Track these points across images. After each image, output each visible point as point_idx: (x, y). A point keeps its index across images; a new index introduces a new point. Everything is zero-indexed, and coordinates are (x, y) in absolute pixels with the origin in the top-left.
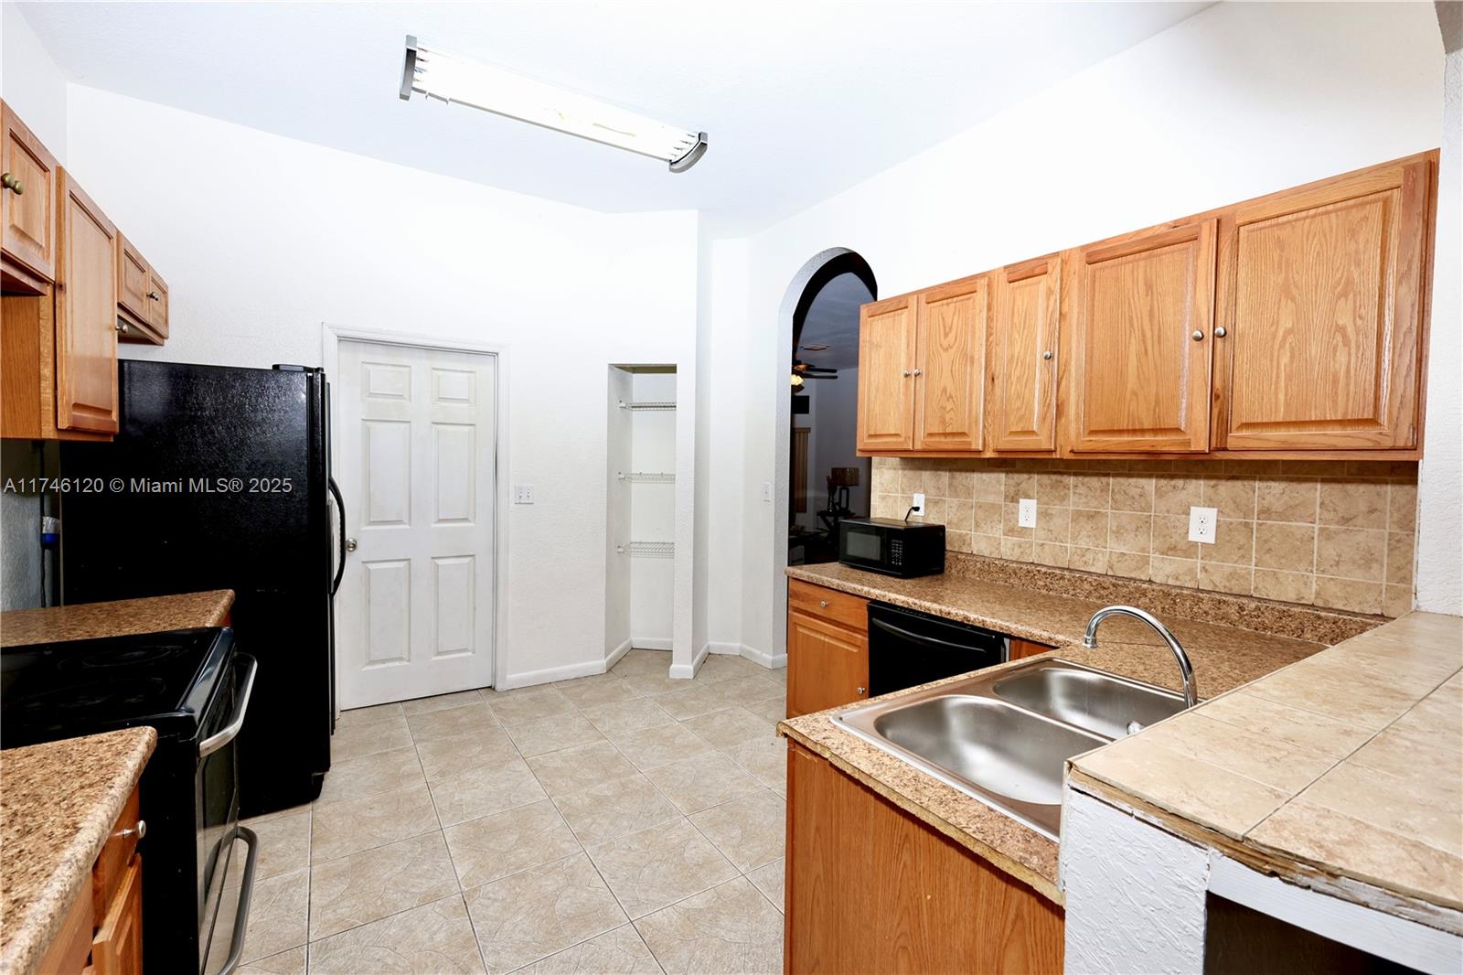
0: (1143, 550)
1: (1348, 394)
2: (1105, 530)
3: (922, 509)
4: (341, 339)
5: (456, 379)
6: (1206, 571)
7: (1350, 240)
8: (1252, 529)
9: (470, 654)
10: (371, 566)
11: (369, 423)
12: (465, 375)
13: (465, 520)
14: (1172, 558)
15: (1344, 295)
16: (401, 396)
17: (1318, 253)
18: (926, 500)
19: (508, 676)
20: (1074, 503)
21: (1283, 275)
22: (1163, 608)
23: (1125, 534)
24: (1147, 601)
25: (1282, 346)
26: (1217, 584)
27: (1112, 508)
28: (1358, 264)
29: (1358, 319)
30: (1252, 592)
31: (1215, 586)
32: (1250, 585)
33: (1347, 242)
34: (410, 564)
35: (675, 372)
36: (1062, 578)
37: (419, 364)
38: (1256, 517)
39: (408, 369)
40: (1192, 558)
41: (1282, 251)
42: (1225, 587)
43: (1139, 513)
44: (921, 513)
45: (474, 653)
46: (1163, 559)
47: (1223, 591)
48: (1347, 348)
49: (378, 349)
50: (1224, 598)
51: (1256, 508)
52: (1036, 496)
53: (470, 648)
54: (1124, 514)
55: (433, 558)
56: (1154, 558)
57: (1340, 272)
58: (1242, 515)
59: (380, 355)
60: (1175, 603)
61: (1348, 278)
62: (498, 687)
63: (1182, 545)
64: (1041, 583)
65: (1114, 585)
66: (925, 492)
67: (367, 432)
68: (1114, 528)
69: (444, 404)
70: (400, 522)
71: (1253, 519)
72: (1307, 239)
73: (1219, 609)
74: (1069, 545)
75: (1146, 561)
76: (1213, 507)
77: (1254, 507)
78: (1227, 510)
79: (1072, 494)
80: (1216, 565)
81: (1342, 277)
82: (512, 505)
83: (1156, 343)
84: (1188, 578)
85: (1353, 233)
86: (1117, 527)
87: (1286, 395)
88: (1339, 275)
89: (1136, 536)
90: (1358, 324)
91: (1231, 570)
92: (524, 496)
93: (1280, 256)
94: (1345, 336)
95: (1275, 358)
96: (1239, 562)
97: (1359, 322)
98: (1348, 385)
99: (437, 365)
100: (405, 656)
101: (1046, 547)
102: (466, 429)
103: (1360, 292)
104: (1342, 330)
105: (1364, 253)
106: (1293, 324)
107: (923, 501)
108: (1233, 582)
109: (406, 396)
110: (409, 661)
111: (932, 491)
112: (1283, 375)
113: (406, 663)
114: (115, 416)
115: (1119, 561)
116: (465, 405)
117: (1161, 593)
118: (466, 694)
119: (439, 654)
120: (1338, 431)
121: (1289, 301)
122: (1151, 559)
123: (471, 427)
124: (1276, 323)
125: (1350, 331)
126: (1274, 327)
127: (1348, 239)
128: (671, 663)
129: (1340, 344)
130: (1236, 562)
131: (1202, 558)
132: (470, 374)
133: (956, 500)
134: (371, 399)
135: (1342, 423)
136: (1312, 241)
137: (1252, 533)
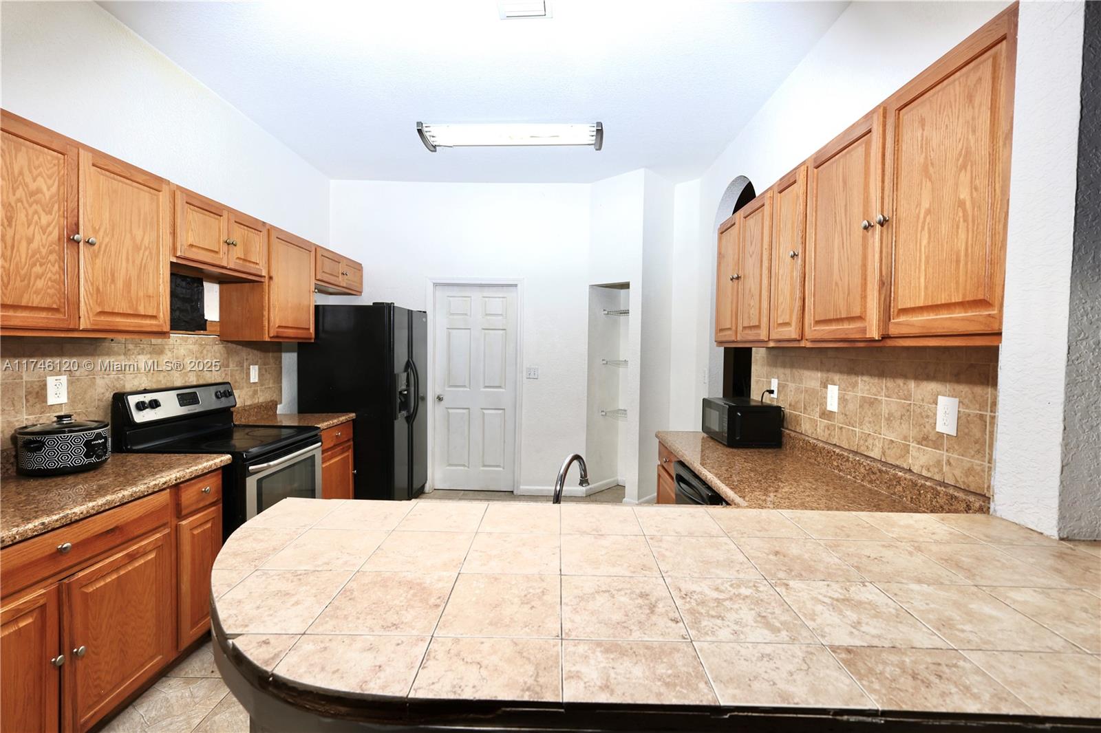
0: (905, 438)
1: (967, 272)
2: (880, 417)
3: (776, 392)
4: (436, 285)
5: (495, 303)
6: (950, 464)
7: (968, 107)
8: (986, 422)
9: (501, 469)
10: (450, 411)
11: (450, 330)
12: (501, 299)
13: (500, 387)
14: (925, 448)
15: (964, 167)
16: (466, 314)
17: (947, 126)
18: (779, 384)
19: (521, 487)
20: (862, 390)
21: (924, 154)
22: (912, 498)
23: (894, 421)
24: (901, 489)
25: (923, 228)
26: (959, 479)
27: (886, 396)
28: (974, 131)
29: (974, 190)
30: (985, 491)
31: (957, 481)
32: (984, 483)
33: (967, 108)
34: (469, 412)
35: (629, 288)
36: (848, 460)
37: (476, 295)
38: (989, 410)
39: (469, 299)
40: (940, 450)
41: (923, 130)
42: (964, 482)
43: (903, 401)
44: (775, 395)
45: (504, 468)
46: (919, 448)
47: (962, 487)
48: (966, 224)
49: (456, 288)
50: (956, 494)
51: (989, 399)
52: (838, 383)
53: (502, 465)
54: (893, 401)
55: (482, 409)
56: (913, 447)
57: (961, 142)
58: (977, 406)
59: (456, 292)
60: (920, 494)
61: (967, 148)
62: (515, 492)
63: (932, 437)
64: (835, 464)
65: (880, 471)
66: (778, 378)
67: (449, 335)
68: (886, 416)
69: (489, 317)
70: (464, 386)
71: (987, 411)
72: (940, 113)
73: (951, 505)
74: (857, 430)
75: (906, 449)
76: (956, 397)
77: (988, 397)
78: (966, 401)
79: (860, 381)
80: (958, 458)
81: (963, 147)
82: (525, 378)
83: (848, 237)
84: (936, 470)
85: (970, 98)
86: (888, 414)
87: (925, 279)
88: (960, 146)
89: (901, 423)
90: (974, 196)
91: (969, 465)
92: (532, 373)
93: (922, 134)
94: (965, 211)
95: (919, 241)
96: (975, 457)
97: (975, 194)
98: (966, 264)
99: (485, 294)
100: (467, 464)
101: (844, 430)
102: (501, 332)
103: (975, 161)
104: (962, 204)
105: (978, 118)
106: (930, 206)
107: (777, 386)
108: (971, 478)
109: (469, 314)
110: (468, 467)
111: (782, 376)
112: (923, 257)
113: (466, 468)
114: (312, 330)
115: (889, 448)
116: (501, 318)
117: (910, 483)
118: (497, 493)
119: (484, 466)
120: (959, 314)
121: (928, 180)
122: (911, 448)
123: (504, 331)
124: (919, 205)
125: (968, 205)
126: (918, 209)
127: (967, 105)
128: (624, 497)
129: (961, 220)
130: (973, 457)
131: (947, 451)
132: (503, 299)
133: (794, 385)
134: (451, 317)
135: (963, 305)
136: (943, 114)
137: (986, 426)
